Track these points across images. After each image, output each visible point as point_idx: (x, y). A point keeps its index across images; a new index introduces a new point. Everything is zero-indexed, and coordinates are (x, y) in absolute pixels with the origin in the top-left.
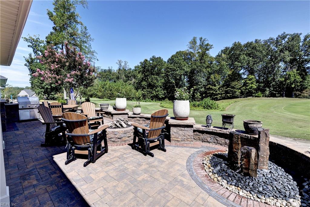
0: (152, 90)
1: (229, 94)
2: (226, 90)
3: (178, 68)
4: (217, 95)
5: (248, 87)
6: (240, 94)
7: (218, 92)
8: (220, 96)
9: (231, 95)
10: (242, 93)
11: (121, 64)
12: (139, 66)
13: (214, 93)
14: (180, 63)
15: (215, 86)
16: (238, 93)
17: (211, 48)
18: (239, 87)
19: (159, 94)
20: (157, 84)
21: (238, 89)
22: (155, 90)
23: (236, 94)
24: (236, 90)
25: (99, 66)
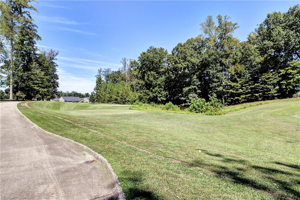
0: (149, 90)
1: (257, 93)
2: (253, 86)
3: (180, 60)
4: (239, 95)
5: (291, 80)
6: (276, 93)
7: (241, 91)
8: (244, 96)
9: (261, 94)
10: (280, 91)
12: (136, 61)
13: (234, 92)
14: (185, 53)
15: (237, 82)
16: (273, 91)
17: (235, 28)
18: (275, 81)
19: (157, 96)
20: (154, 83)
21: (274, 85)
22: (152, 91)
23: (269, 94)
24: (269, 86)
25: (109, 68)
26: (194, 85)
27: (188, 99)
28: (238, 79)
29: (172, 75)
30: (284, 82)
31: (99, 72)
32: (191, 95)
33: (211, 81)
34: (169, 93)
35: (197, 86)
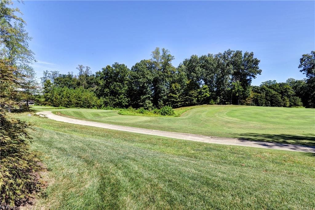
0: (115, 97)
1: (187, 102)
2: (185, 98)
3: (141, 76)
4: (177, 102)
5: (203, 95)
6: (196, 102)
7: (179, 100)
8: (180, 103)
9: (189, 102)
10: (198, 101)
11: (82, 70)
12: (101, 72)
13: (175, 100)
14: (143, 72)
15: (176, 94)
16: (195, 101)
17: (173, 59)
18: (196, 95)
19: (122, 101)
20: (120, 91)
21: (195, 97)
22: (118, 98)
23: (193, 102)
24: (193, 98)
25: (56, 71)
26: (149, 94)
27: (145, 104)
28: (177, 93)
29: (134, 87)
30: (199, 96)
31: (44, 74)
32: (147, 101)
33: (160, 92)
34: (131, 100)
35: (151, 95)
